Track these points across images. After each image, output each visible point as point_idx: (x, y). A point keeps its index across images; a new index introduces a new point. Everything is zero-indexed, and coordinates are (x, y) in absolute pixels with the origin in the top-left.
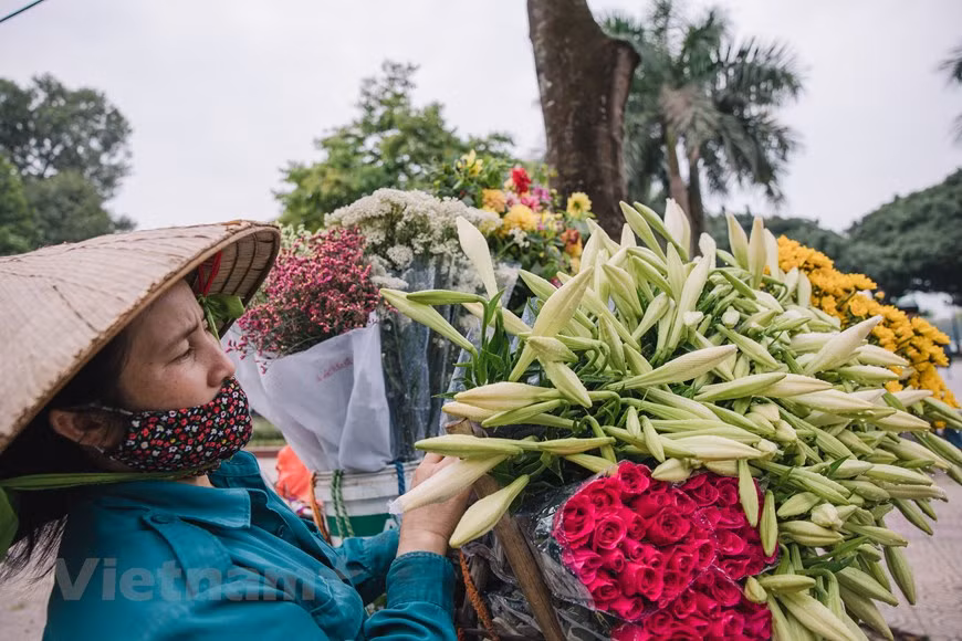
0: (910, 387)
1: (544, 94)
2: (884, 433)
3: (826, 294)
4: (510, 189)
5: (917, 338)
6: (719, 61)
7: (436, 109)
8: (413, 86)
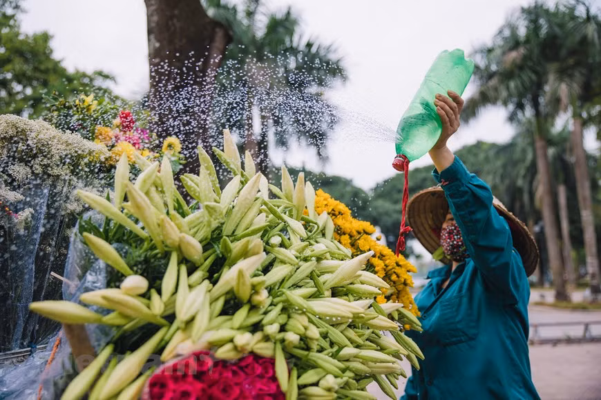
0: (391, 301)
1: (152, 51)
2: (371, 330)
3: (344, 234)
4: (118, 127)
5: (397, 268)
6: (292, 47)
7: (46, 37)
8: (24, 11)
